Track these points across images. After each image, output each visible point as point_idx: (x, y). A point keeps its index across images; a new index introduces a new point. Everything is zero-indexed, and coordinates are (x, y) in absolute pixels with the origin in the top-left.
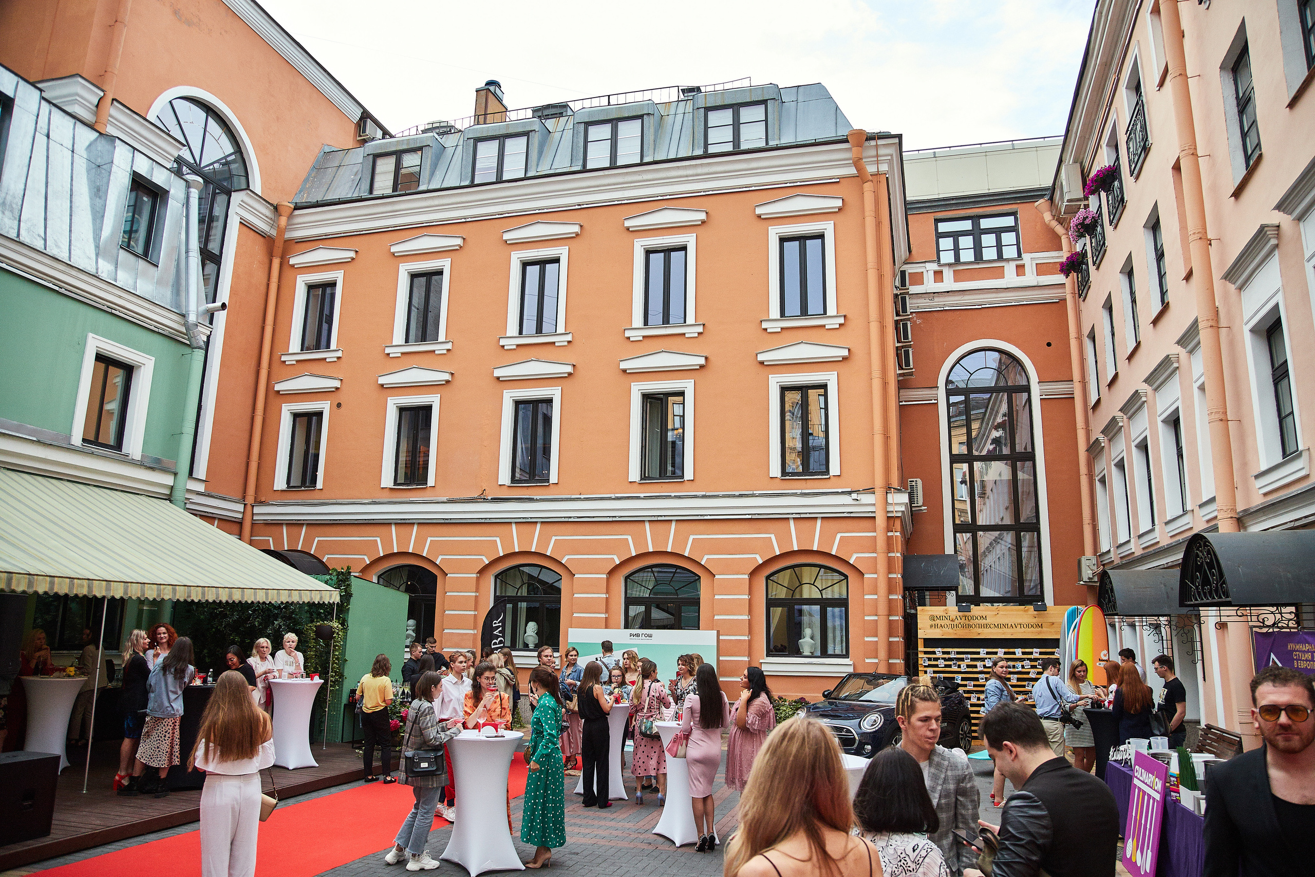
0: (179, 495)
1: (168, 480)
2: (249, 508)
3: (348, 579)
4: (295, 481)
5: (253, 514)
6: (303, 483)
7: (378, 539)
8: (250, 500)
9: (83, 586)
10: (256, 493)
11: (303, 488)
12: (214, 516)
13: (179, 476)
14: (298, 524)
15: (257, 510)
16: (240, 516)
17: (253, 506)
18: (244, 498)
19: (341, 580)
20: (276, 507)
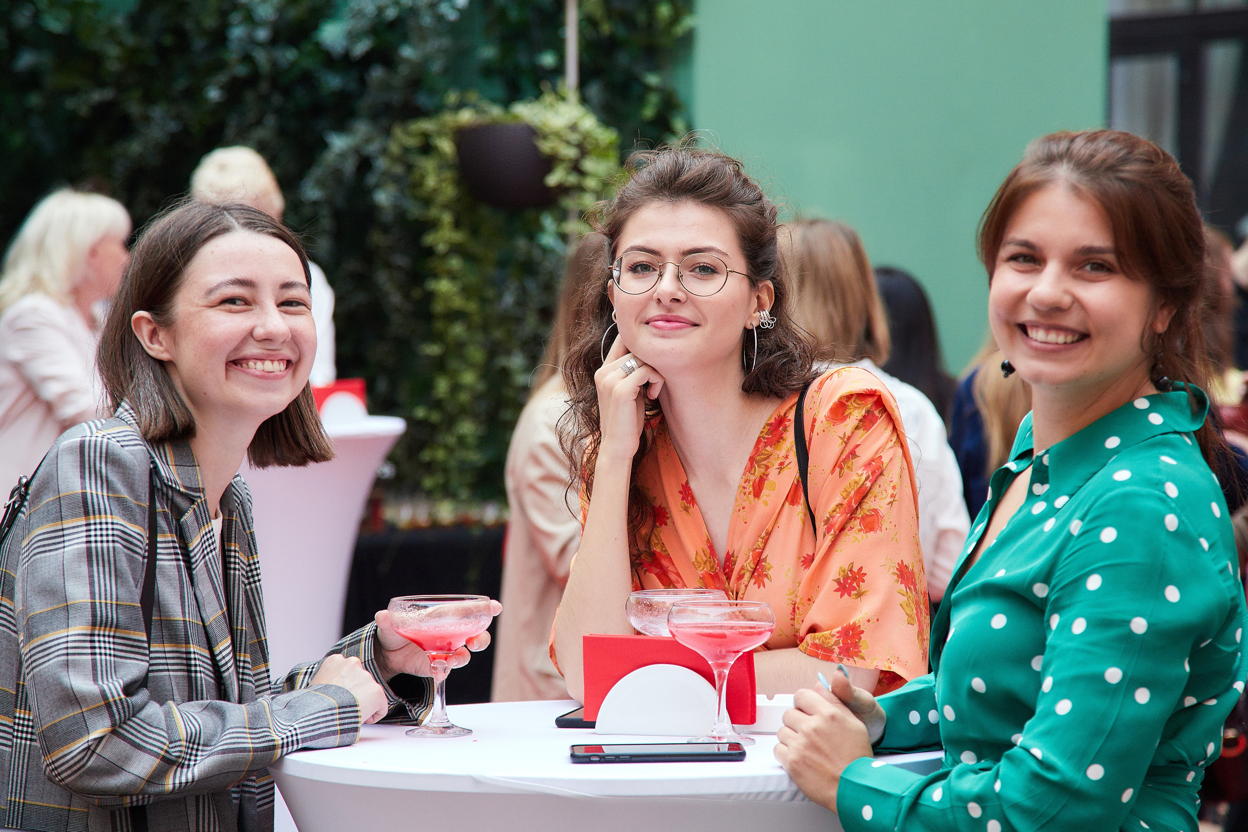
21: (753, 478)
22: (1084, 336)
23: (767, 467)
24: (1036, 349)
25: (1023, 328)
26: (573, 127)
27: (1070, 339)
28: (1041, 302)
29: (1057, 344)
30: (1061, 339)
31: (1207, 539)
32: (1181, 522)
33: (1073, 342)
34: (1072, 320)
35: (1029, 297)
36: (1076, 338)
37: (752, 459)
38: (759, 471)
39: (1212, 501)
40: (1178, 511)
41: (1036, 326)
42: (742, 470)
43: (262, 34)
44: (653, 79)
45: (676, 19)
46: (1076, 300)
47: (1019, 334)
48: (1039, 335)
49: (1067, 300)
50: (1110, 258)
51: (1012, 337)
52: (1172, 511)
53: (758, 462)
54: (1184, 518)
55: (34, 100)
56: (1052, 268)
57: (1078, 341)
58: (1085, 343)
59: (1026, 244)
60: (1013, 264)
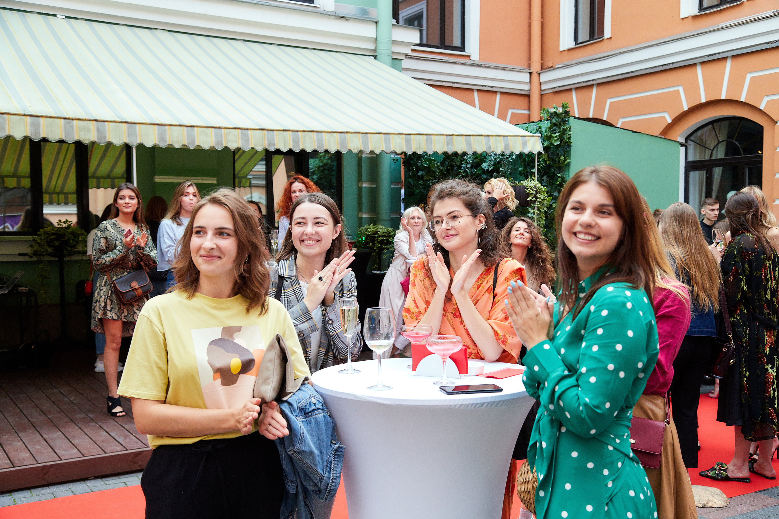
0: (384, 49)
1: (369, 31)
2: (535, 76)
3: (565, 122)
4: (584, 35)
5: (541, 84)
6: (592, 35)
7: (681, 89)
8: (536, 67)
9: (89, 130)
10: (542, 58)
11: (591, 42)
12: (494, 89)
13: (379, 24)
14: (586, 87)
15: (544, 77)
16: (527, 87)
17: (539, 74)
18: (529, 66)
19: (555, 125)
20: (561, 70)
21: (478, 284)
22: (598, 238)
23: (483, 282)
24: (580, 242)
25: (575, 234)
26: (535, 186)
27: (593, 238)
28: (584, 223)
29: (588, 240)
30: (590, 238)
31: (642, 311)
32: (633, 305)
33: (594, 240)
34: (594, 231)
35: (579, 222)
36: (595, 238)
37: (479, 278)
38: (480, 282)
39: (643, 297)
40: (631, 300)
41: (580, 232)
42: (475, 281)
43: (469, 166)
44: (559, 175)
45: (565, 160)
46: (597, 224)
47: (573, 236)
48: (582, 236)
49: (594, 223)
50: (611, 209)
51: (570, 237)
52: (629, 301)
53: (481, 280)
54: (634, 303)
55: (421, 182)
56: (589, 211)
57: (596, 240)
58: (599, 241)
59: (579, 203)
60: (572, 211)
